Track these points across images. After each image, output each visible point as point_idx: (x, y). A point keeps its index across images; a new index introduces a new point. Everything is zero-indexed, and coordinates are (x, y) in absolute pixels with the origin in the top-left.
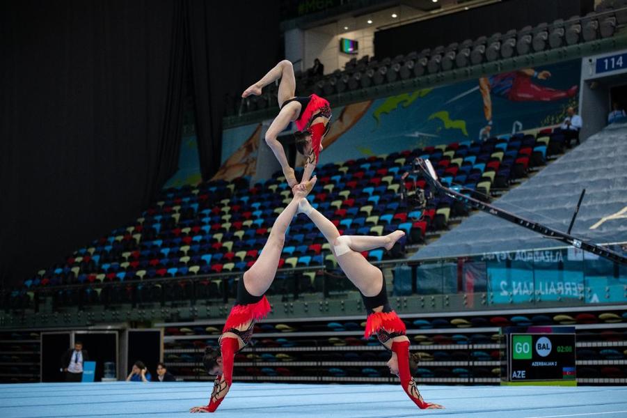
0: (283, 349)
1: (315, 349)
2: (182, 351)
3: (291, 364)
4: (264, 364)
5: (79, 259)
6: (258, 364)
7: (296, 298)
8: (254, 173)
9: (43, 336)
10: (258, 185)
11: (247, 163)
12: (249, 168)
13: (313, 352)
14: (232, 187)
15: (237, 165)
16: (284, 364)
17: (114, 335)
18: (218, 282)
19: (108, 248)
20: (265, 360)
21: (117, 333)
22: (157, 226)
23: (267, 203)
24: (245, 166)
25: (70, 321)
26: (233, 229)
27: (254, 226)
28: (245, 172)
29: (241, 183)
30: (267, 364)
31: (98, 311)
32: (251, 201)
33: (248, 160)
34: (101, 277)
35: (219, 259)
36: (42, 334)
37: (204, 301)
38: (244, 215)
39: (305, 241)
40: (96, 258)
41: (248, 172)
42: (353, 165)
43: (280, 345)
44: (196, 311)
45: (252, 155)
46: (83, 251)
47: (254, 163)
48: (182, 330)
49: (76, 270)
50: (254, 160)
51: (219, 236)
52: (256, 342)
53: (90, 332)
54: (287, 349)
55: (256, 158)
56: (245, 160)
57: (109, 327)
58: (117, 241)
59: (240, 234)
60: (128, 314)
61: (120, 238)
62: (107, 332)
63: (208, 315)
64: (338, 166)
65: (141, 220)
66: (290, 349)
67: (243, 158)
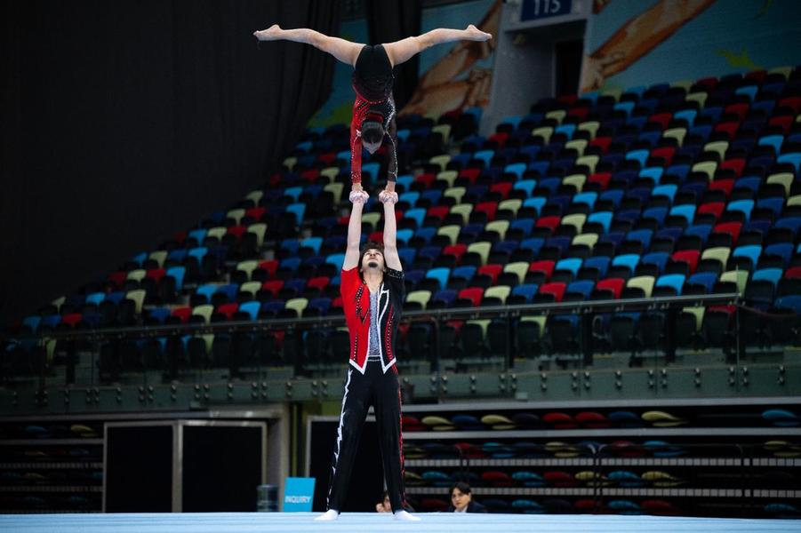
0: (657, 462)
1: (738, 462)
2: (425, 463)
3: (674, 492)
4: (613, 492)
5: (138, 275)
6: (606, 492)
7: (670, 358)
8: (485, 102)
9: (110, 429)
10: (503, 128)
11: (470, 82)
12: (476, 90)
13: (733, 469)
14: (445, 130)
15: (447, 84)
16: (659, 492)
17: (259, 429)
18: (484, 324)
19: (199, 253)
20: (616, 484)
21: (263, 425)
22: (298, 209)
23: (542, 166)
24: (466, 88)
25: (151, 401)
26: (479, 217)
27: (525, 212)
28: (466, 101)
29: (463, 122)
30: (620, 492)
31: (216, 381)
32: (499, 161)
33: (472, 74)
34: (205, 311)
35: (468, 277)
36: (106, 426)
37: (451, 363)
38: (495, 188)
39: (656, 243)
40: (178, 273)
41: (472, 100)
42: (721, 90)
43: (649, 454)
44: (445, 382)
45: (480, 65)
46: (141, 258)
47: (486, 80)
48: (426, 420)
49: (138, 296)
50: (487, 74)
51: (452, 231)
52: (602, 446)
53: (213, 423)
54: (665, 462)
55: (491, 70)
56: (465, 75)
57: (249, 414)
58: (214, 238)
59: (501, 227)
60: (290, 388)
61: (219, 232)
62: (245, 424)
63: (473, 392)
64: (681, 91)
65: (256, 196)
66: (673, 462)
67: (461, 71)
